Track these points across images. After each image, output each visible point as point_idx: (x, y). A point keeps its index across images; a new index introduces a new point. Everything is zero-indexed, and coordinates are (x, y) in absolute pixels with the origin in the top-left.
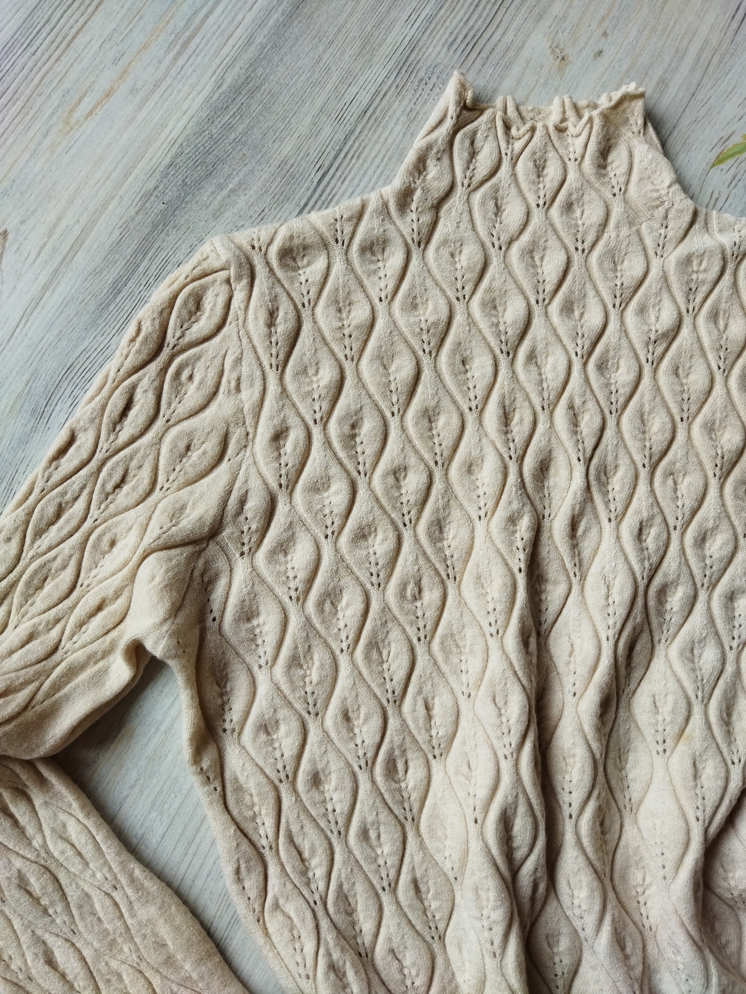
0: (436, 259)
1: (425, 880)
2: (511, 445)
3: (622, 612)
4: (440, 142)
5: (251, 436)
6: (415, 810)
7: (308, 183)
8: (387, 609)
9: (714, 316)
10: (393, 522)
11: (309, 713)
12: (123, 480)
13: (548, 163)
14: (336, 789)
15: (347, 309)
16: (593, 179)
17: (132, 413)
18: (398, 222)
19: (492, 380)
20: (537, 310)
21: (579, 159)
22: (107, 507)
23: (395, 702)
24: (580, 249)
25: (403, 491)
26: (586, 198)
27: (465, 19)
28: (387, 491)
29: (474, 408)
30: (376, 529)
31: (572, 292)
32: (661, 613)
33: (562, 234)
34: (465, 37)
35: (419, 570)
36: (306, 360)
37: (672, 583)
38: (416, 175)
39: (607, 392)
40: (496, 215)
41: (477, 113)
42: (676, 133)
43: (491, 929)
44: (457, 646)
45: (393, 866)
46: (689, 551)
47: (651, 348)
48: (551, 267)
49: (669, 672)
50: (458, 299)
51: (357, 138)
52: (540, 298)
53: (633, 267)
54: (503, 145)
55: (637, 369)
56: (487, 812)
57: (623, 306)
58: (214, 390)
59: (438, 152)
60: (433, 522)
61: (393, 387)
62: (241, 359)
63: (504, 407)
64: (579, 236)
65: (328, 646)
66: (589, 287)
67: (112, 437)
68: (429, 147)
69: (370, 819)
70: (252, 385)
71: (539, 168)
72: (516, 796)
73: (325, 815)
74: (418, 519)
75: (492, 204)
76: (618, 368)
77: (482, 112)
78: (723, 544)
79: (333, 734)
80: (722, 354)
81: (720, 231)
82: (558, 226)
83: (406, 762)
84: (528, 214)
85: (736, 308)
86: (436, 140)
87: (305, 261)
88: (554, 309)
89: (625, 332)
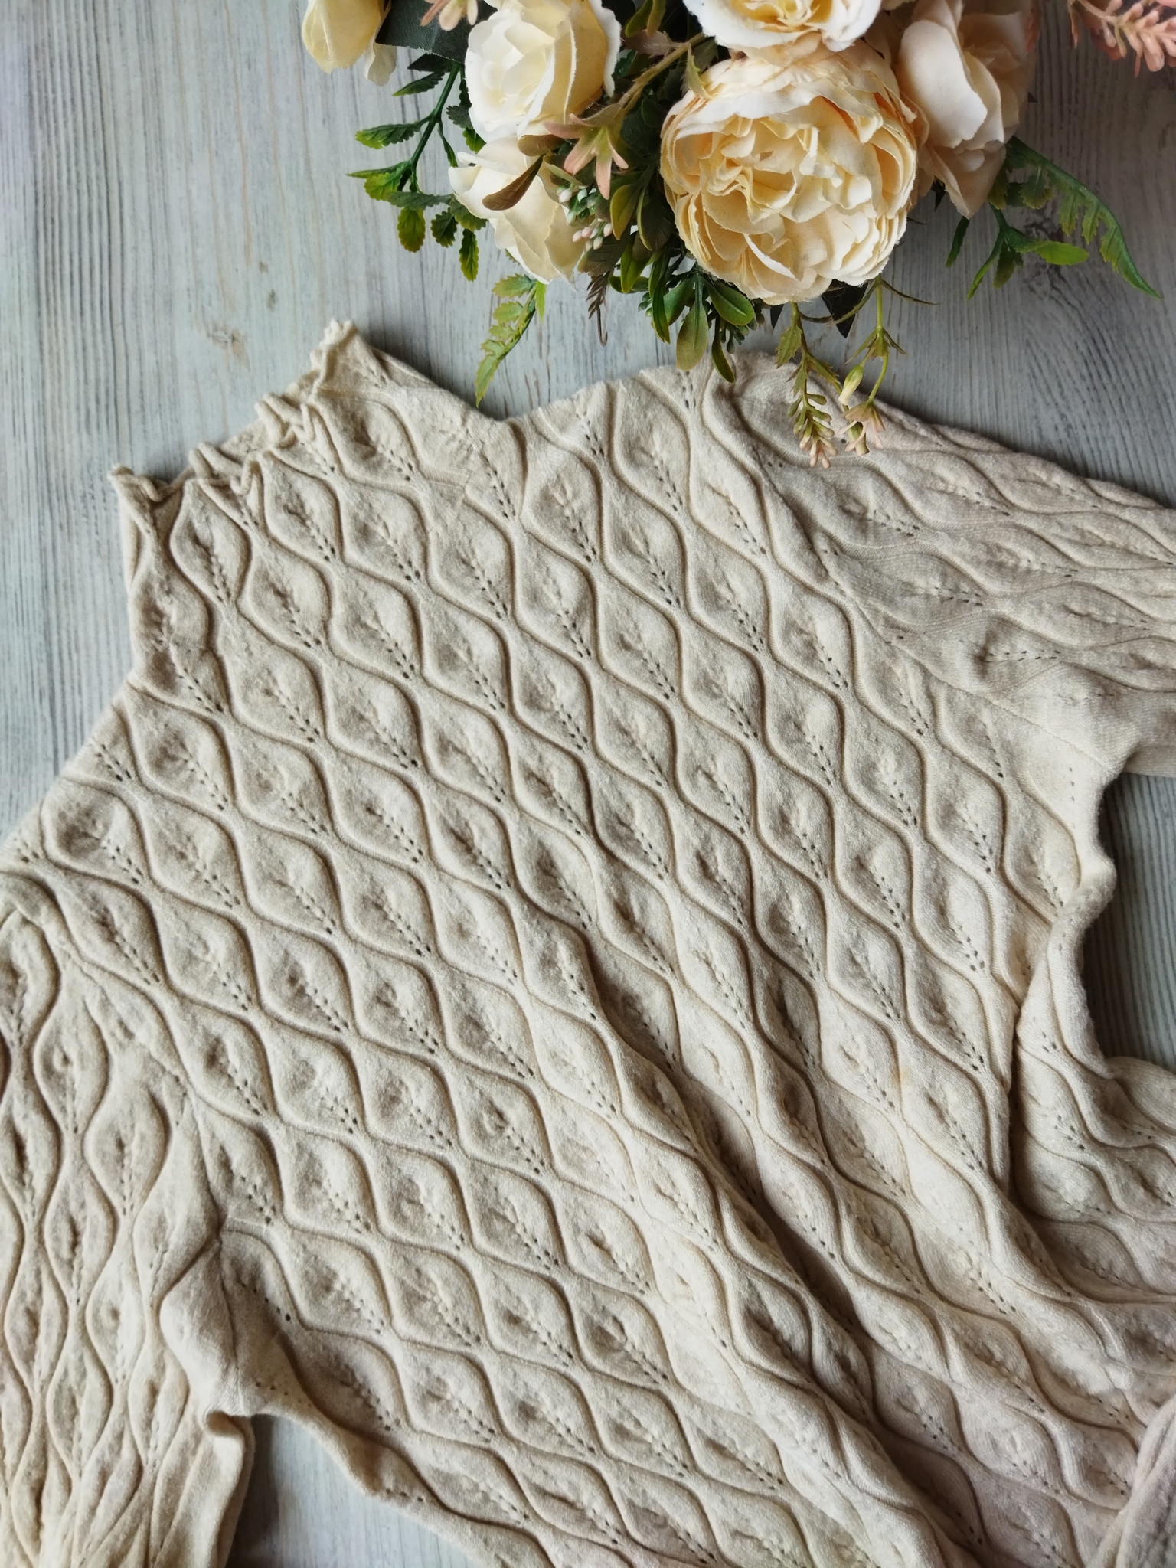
0: (252, 712)
1: (720, 1434)
2: (489, 871)
3: (738, 982)
4: (155, 572)
5: (182, 1079)
6: (660, 1366)
7: (40, 725)
8: (477, 1164)
9: (624, 543)
10: (415, 1059)
11: (467, 1344)
12: (75, 1233)
13: (304, 496)
14: (555, 1407)
15: (190, 846)
16: (369, 478)
17: (29, 1150)
18: (176, 702)
19: (416, 808)
20: (412, 686)
21: (336, 466)
22: (79, 1277)
23: (556, 1262)
24: (411, 574)
25: (403, 1014)
26: (377, 506)
27: (82, 378)
28: (383, 1028)
29: (418, 856)
30: (401, 1083)
31: (438, 635)
32: (790, 943)
33: (380, 572)
34: (98, 401)
35: (481, 1093)
36: (183, 944)
37: (779, 899)
38: (156, 632)
39: (558, 727)
40: (285, 606)
41: (177, 496)
42: (432, 334)
43: (815, 1451)
44: (585, 1149)
45: (674, 1444)
46: (775, 847)
47: (574, 636)
48: (393, 621)
49: (841, 1005)
50: (311, 740)
51: (59, 627)
52: (407, 669)
53: (488, 553)
54: (234, 515)
55: (575, 674)
56: (729, 1326)
57: (509, 607)
58: (102, 1055)
59: (161, 585)
60: (461, 1025)
61: (306, 902)
62: (107, 999)
63: (452, 831)
64: (401, 560)
65: (437, 1253)
66: (454, 614)
67: (28, 1194)
68: (147, 588)
69: (614, 1411)
71: (297, 512)
72: (751, 1285)
73: (562, 1442)
74: (443, 1033)
75: (271, 598)
76: (553, 687)
77: (180, 491)
78: (809, 811)
79: (510, 1350)
80: (661, 583)
81: (563, 429)
82: (367, 565)
83: (615, 1319)
84: (322, 577)
85: (645, 515)
86: (149, 574)
87: (100, 826)
88: (431, 670)
89: (532, 637)
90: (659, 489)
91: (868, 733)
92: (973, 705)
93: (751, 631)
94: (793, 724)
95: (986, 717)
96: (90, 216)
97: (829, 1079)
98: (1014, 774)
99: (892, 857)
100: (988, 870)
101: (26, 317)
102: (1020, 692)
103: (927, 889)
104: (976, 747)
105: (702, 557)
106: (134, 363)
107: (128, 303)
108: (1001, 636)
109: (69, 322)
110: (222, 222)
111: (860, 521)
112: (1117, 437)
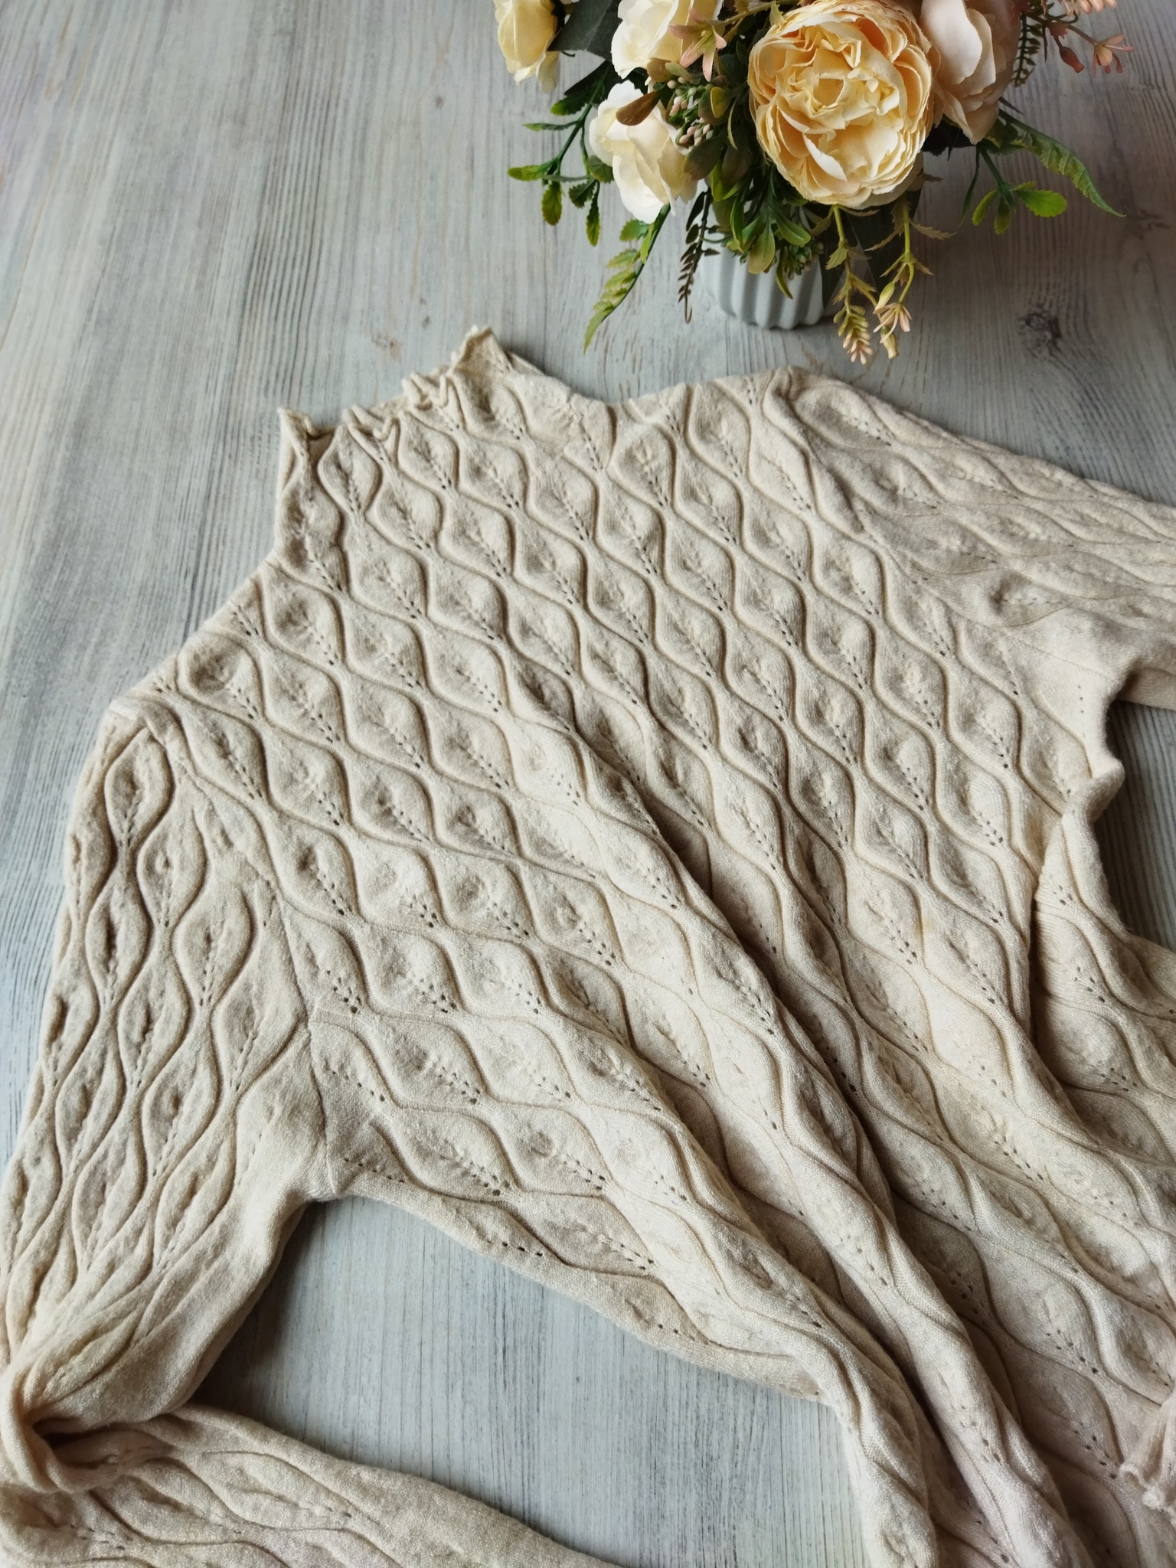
0: (366, 592)
3: (771, 831)
4: (302, 482)
9: (691, 494)
13: (431, 444)
15: (301, 692)
16: (486, 435)
18: (304, 579)
20: (504, 583)
21: (461, 424)
24: (512, 504)
26: (490, 455)
27: (267, 360)
29: (498, 706)
31: (529, 547)
32: (821, 813)
33: (485, 500)
34: (277, 375)
36: (287, 766)
37: (812, 775)
38: (296, 525)
39: (624, 623)
40: (405, 518)
41: (327, 438)
42: (549, 352)
46: (810, 732)
47: (643, 557)
48: (493, 535)
49: (867, 869)
50: (414, 617)
51: (213, 526)
52: (500, 570)
53: (578, 494)
54: (373, 452)
55: (643, 585)
57: (591, 532)
59: (306, 493)
61: (400, 739)
62: (213, 807)
63: (529, 684)
64: (504, 493)
66: (544, 534)
68: (294, 494)
71: (425, 453)
75: (394, 511)
76: (622, 594)
77: (332, 434)
78: (843, 706)
80: (721, 525)
81: (647, 414)
82: (476, 494)
84: (438, 500)
85: (710, 477)
86: (298, 483)
87: (226, 671)
88: (520, 571)
89: (608, 556)
90: (724, 460)
91: (896, 650)
92: (990, 634)
93: (796, 565)
94: (830, 639)
95: (1002, 646)
96: (294, 259)
97: (854, 939)
98: (1027, 692)
99: (917, 750)
100: (1006, 766)
101: (232, 318)
102: (1031, 627)
103: (949, 779)
104: (993, 668)
105: (757, 509)
106: (311, 354)
107: (314, 314)
108: (1014, 586)
109: (265, 324)
110: (396, 270)
111: (892, 494)
112: (1109, 458)
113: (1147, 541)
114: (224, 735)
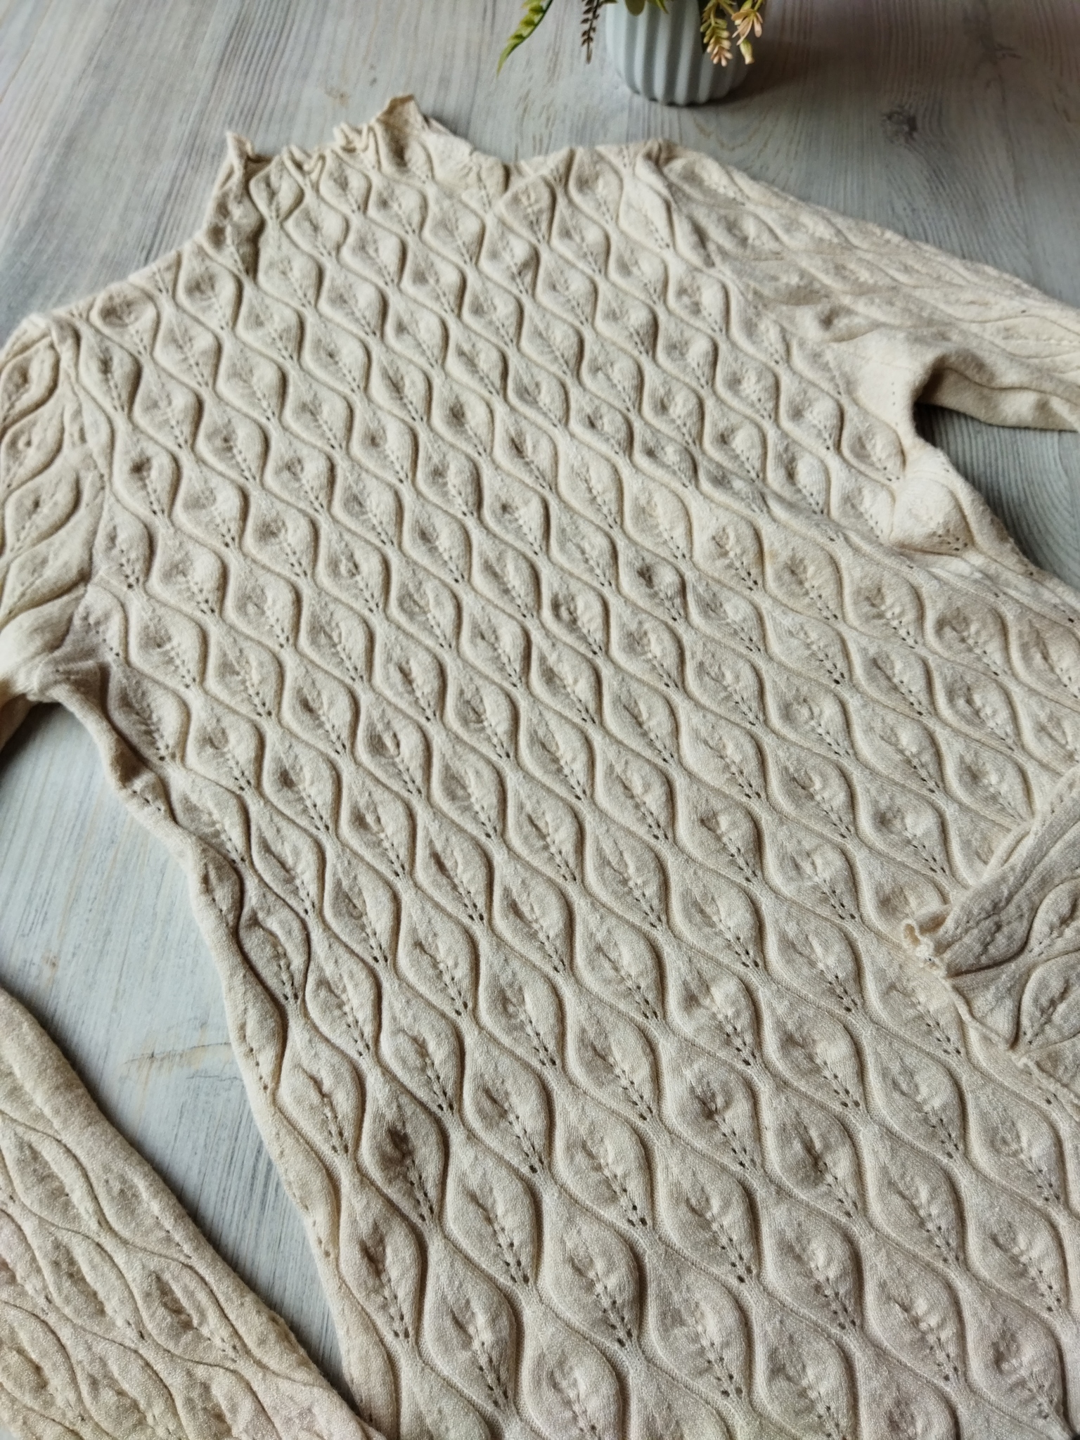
0: (270, 283)
4: (234, 188)
5: (106, 477)
8: (323, 593)
9: (566, 234)
10: (301, 511)
11: (259, 715)
13: (349, 179)
16: (397, 176)
18: (219, 259)
19: (366, 360)
20: (389, 290)
21: (377, 166)
24: (410, 230)
25: (304, 481)
26: (397, 192)
28: (284, 486)
29: (356, 388)
30: (284, 524)
31: (418, 266)
33: (387, 225)
35: (347, 545)
36: (154, 396)
38: (222, 218)
39: (493, 329)
40: (315, 231)
41: (264, 163)
44: (419, 605)
47: (518, 279)
48: (388, 253)
50: (303, 306)
52: (388, 280)
53: (469, 227)
54: (300, 179)
55: (514, 302)
57: (474, 259)
58: (56, 448)
59: (236, 199)
60: (348, 499)
61: (259, 395)
62: (80, 412)
63: (389, 378)
64: (404, 221)
65: (263, 646)
66: (432, 256)
68: (225, 196)
69: (362, 802)
70: (98, 432)
71: (343, 184)
74: (330, 501)
75: (307, 224)
76: (494, 307)
77: (269, 161)
79: (295, 728)
80: (590, 260)
81: (535, 169)
82: (380, 219)
83: (395, 734)
84: (347, 222)
85: (584, 221)
86: (230, 190)
87: (133, 317)
88: (405, 282)
89: (487, 277)
90: (598, 210)
93: (652, 291)
94: (679, 350)
101: (209, 72)
105: (622, 248)
106: (272, 99)
107: (279, 71)
108: (842, 314)
109: (237, 76)
110: (353, 45)
111: (743, 241)
113: (960, 286)
114: (111, 359)
